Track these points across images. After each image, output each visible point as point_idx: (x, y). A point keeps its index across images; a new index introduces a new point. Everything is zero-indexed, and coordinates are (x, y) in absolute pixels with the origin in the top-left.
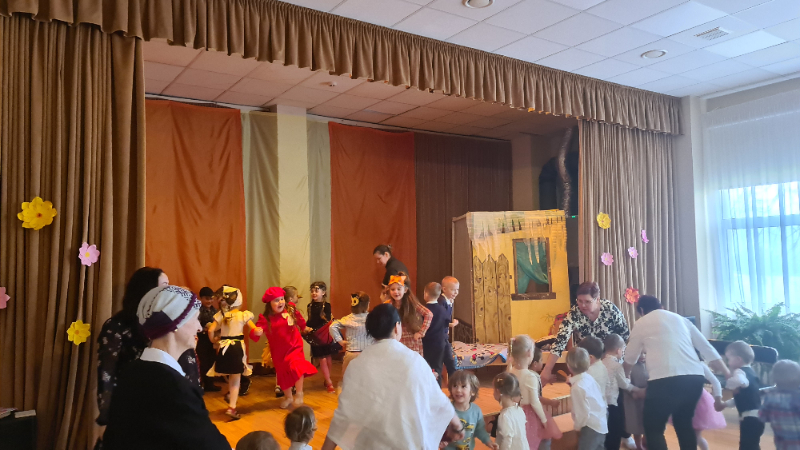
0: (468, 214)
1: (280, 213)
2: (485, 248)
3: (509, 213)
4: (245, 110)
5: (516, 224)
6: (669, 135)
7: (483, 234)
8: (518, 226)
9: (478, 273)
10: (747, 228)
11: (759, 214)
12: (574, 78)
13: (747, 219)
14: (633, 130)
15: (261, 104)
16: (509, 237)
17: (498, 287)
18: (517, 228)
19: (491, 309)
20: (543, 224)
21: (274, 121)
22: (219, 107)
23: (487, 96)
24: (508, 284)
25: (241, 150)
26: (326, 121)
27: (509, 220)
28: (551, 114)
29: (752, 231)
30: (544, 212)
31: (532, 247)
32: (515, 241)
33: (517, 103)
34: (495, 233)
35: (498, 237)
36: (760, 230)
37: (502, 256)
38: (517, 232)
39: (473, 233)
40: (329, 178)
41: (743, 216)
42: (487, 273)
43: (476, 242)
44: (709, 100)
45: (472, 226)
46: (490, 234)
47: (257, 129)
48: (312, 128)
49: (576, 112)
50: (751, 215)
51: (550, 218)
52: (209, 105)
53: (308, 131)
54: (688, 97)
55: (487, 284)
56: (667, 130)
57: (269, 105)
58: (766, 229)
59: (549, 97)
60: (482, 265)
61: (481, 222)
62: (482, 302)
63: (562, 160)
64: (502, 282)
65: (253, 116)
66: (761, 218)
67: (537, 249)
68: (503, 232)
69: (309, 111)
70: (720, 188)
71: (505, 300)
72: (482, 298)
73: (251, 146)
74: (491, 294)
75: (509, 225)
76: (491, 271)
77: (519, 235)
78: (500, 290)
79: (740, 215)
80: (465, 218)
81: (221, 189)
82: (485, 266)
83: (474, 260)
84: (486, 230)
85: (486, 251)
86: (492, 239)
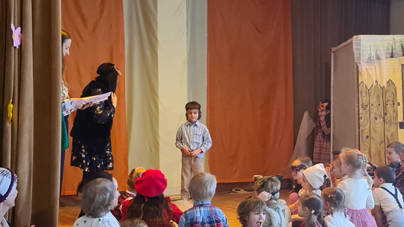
0: (355, 37)
2: (372, 74)
3: (398, 38)
7: (370, 59)
9: (364, 99)
16: (398, 62)
17: (386, 114)
19: (377, 137)
24: (396, 111)
27: (398, 44)
34: (383, 57)
35: (386, 62)
37: (390, 82)
39: (359, 58)
42: (374, 100)
43: (363, 67)
45: (359, 50)
46: (378, 58)
55: (373, 111)
60: (368, 91)
61: (368, 45)
62: (368, 130)
64: (390, 109)
68: (392, 57)
71: (393, 128)
72: (368, 126)
74: (377, 121)
75: (398, 50)
76: (378, 97)
78: (387, 118)
80: (352, 42)
81: (102, 11)
82: (372, 92)
83: (360, 87)
84: (373, 54)
85: (374, 76)
86: (380, 64)
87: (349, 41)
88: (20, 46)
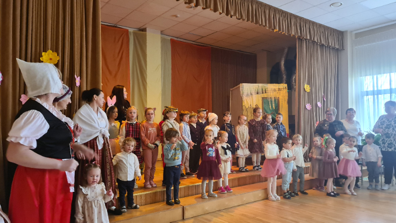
0: (241, 84)
1: (147, 82)
2: (249, 102)
3: (260, 85)
4: (131, 30)
5: (264, 90)
6: (338, 49)
7: (248, 95)
8: (264, 91)
10: (374, 95)
11: (379, 88)
12: (296, 17)
13: (373, 91)
14: (321, 46)
15: (138, 27)
16: (260, 96)
18: (264, 92)
20: (277, 91)
21: (145, 36)
22: (118, 27)
23: (257, 22)
25: (129, 50)
26: (169, 38)
27: (260, 88)
28: (284, 34)
29: (376, 96)
30: (277, 85)
31: (271, 101)
32: (263, 98)
33: (270, 27)
34: (254, 94)
35: (255, 96)
36: (379, 95)
38: (264, 94)
39: (243, 94)
40: (171, 67)
41: (372, 90)
42: (249, 113)
43: (245, 98)
44: (356, 34)
45: (242, 90)
46: (251, 94)
47: (136, 40)
48: (163, 41)
49: (296, 34)
50: (376, 89)
51: (280, 87)
52: (114, 26)
53: (161, 42)
54: (346, 32)
56: (337, 47)
57: (142, 28)
58: (383, 95)
59: (285, 26)
60: (247, 110)
61: (247, 88)
63: (283, 63)
65: (134, 33)
66: (381, 90)
67: (273, 102)
68: (258, 94)
69: (162, 33)
70: (361, 76)
73: (134, 48)
75: (260, 91)
77: (265, 95)
79: (371, 89)
80: (239, 87)
81: (119, 68)
82: (249, 110)
83: (243, 107)
84: (249, 92)
85: (249, 103)
86: (252, 97)
87: (238, 86)
88: (80, 86)
